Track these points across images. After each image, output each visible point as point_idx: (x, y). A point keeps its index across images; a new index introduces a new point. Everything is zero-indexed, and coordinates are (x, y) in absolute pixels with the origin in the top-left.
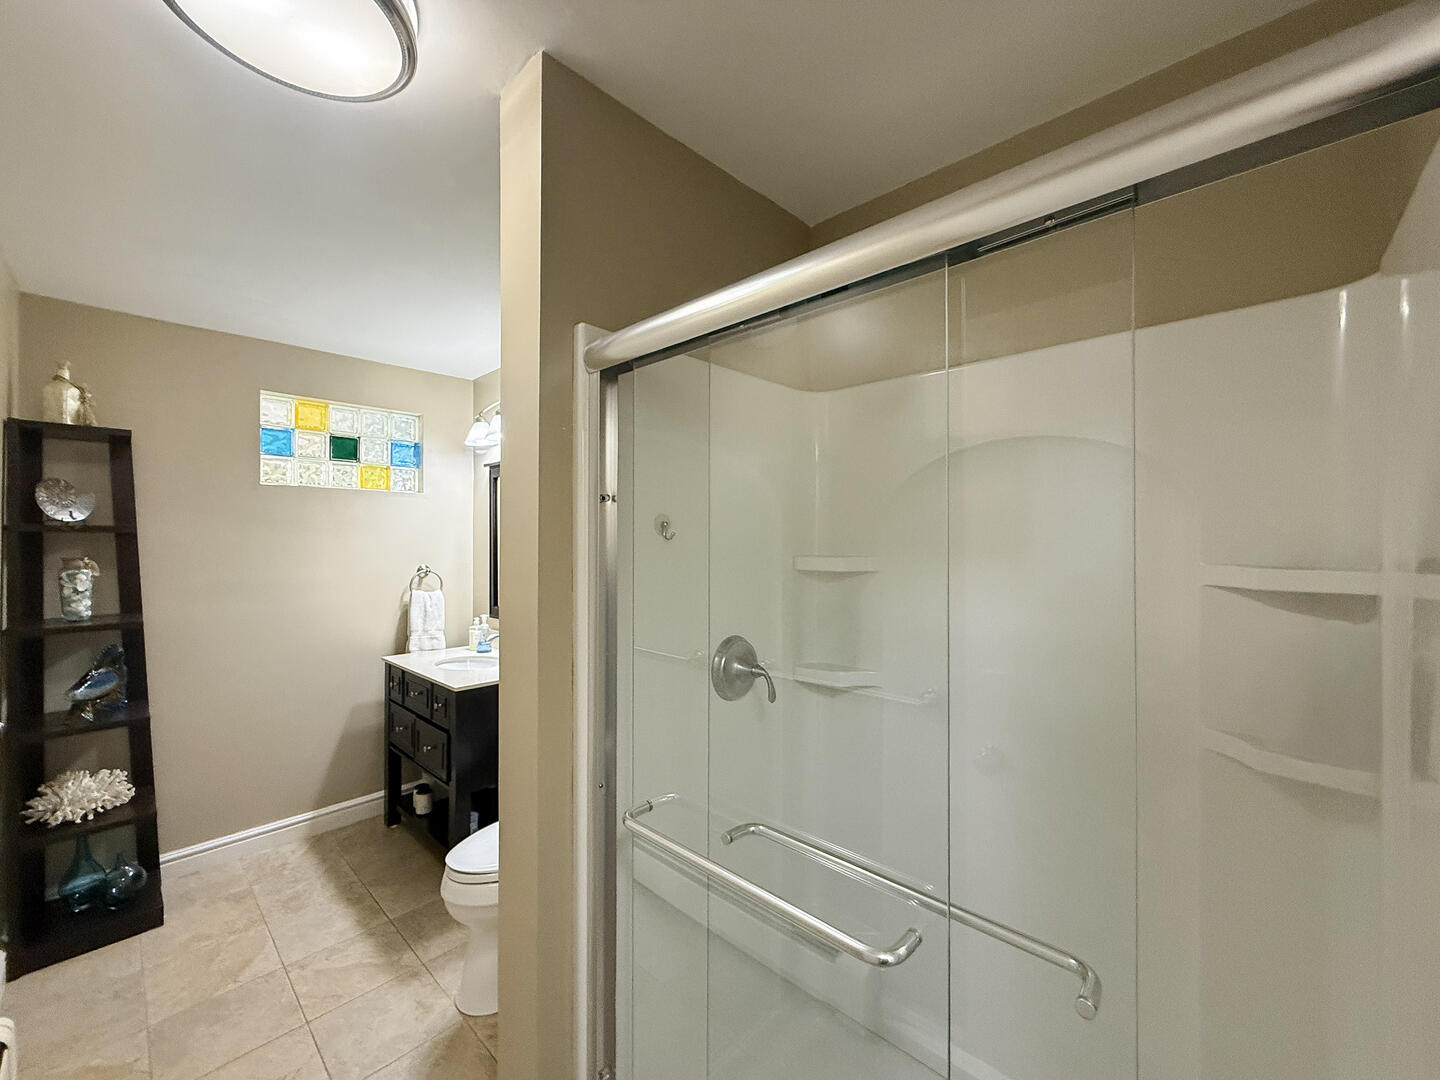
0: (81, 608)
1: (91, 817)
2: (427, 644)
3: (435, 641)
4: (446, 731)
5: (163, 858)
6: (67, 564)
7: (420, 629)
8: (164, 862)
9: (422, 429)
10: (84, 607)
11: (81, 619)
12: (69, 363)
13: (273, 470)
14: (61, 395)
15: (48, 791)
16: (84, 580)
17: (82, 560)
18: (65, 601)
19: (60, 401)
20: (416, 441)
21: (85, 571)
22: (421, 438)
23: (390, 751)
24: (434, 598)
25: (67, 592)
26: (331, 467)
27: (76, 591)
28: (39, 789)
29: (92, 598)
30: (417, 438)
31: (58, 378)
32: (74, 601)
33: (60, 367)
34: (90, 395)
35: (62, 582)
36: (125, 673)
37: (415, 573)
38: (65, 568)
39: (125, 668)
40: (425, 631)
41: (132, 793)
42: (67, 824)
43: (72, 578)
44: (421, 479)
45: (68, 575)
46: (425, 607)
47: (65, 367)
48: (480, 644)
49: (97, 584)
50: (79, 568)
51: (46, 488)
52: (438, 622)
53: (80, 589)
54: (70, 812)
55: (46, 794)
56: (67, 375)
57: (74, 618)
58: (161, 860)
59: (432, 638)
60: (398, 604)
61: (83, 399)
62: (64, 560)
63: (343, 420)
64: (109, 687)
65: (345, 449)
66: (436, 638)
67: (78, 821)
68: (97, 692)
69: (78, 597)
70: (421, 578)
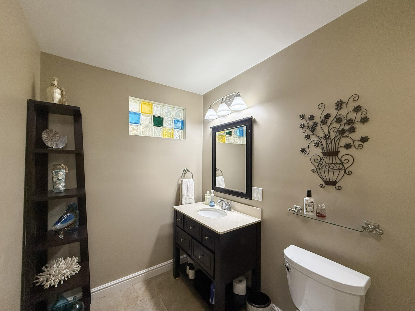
0: (61, 187)
1: (62, 283)
2: (188, 202)
3: (191, 200)
4: (213, 253)
5: (92, 290)
6: (55, 167)
7: (186, 195)
8: (93, 293)
9: (185, 114)
10: (61, 186)
11: (60, 192)
12: (57, 79)
13: (134, 130)
14: (53, 91)
15: (46, 270)
16: (62, 174)
17: (61, 165)
18: (54, 183)
19: (52, 94)
20: (182, 119)
21: (62, 170)
22: (185, 118)
23: (176, 247)
24: (190, 182)
25: (55, 180)
26: (153, 129)
27: (59, 180)
28: (42, 269)
29: (65, 182)
30: (183, 118)
31: (53, 85)
32: (58, 184)
33: (54, 80)
34: (65, 93)
35: (53, 175)
36: (78, 214)
37: (183, 172)
38: (54, 169)
39: (78, 212)
40: (187, 195)
41: (79, 269)
42: (52, 287)
43: (57, 173)
44: (185, 134)
45: (55, 172)
46: (187, 186)
47: (56, 80)
48: (211, 202)
49: (67, 176)
50: (60, 169)
51: (47, 133)
52: (192, 192)
53: (60, 178)
54: (53, 281)
55: (44, 271)
56: (56, 83)
57: (58, 191)
58: (91, 292)
59: (190, 199)
60: (177, 184)
61: (62, 95)
62: (54, 165)
63: (158, 110)
64: (71, 222)
65: (158, 122)
66: (191, 198)
67: (56, 286)
68: (66, 225)
69: (59, 182)
70: (185, 174)
